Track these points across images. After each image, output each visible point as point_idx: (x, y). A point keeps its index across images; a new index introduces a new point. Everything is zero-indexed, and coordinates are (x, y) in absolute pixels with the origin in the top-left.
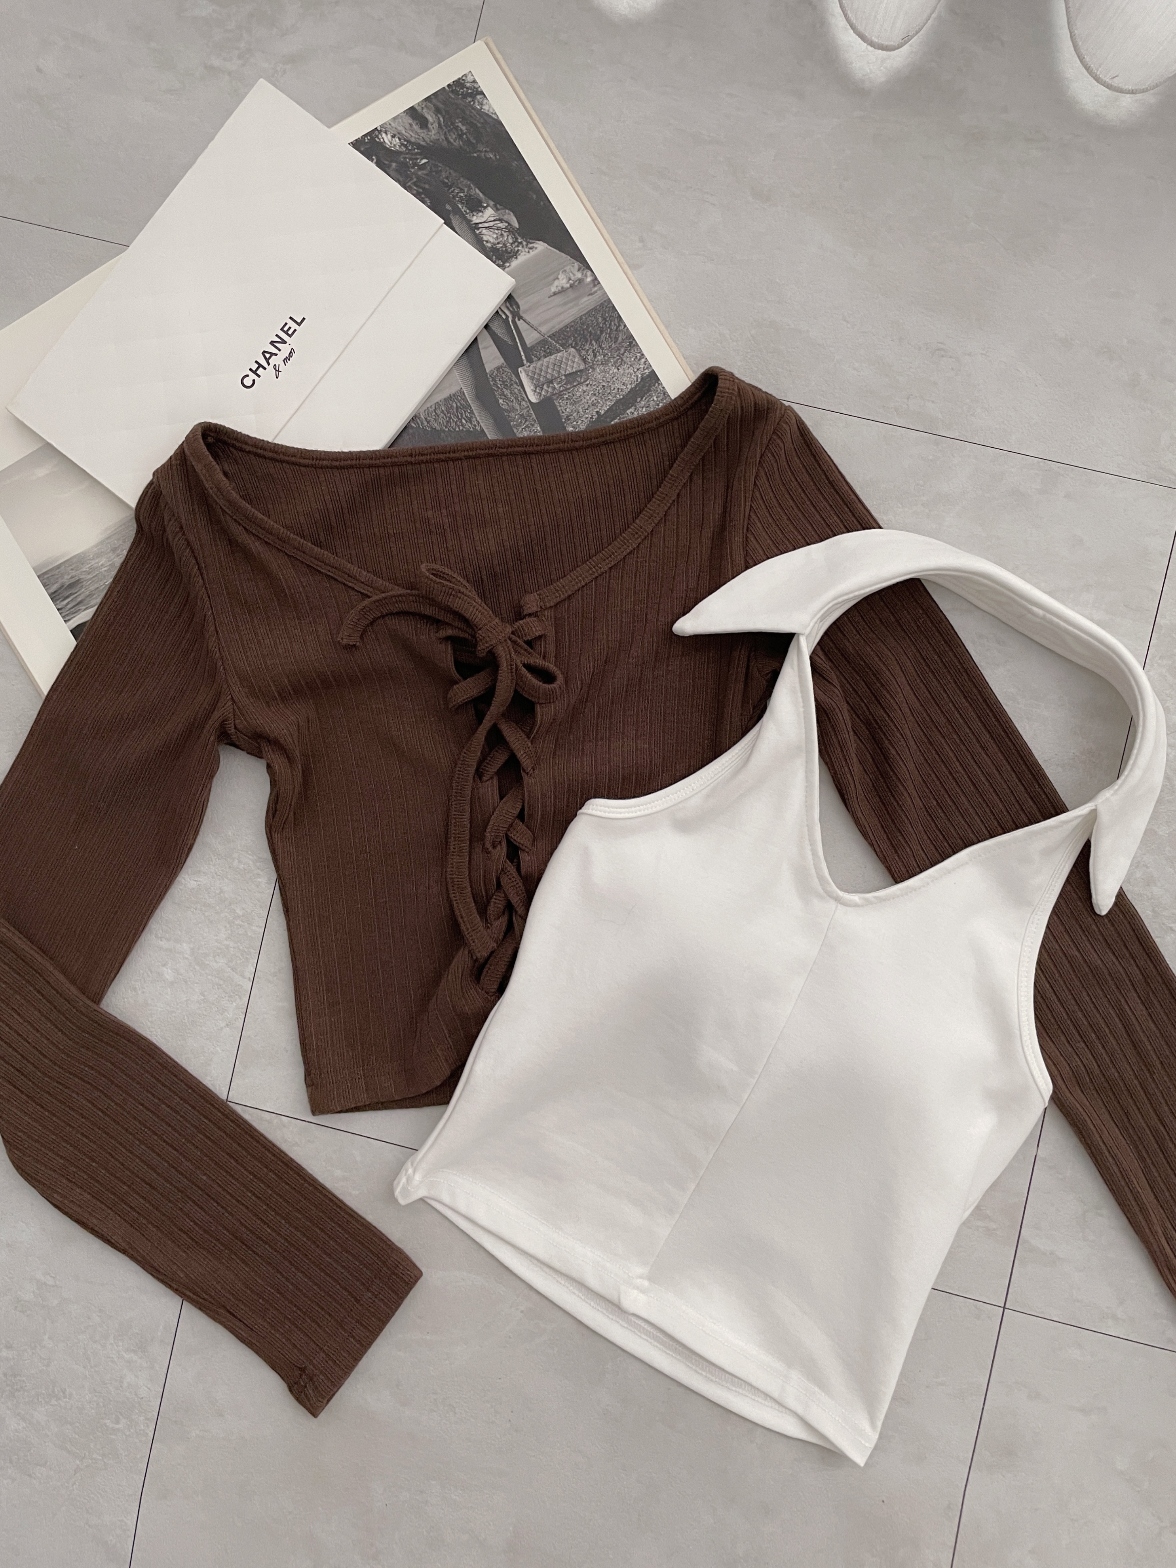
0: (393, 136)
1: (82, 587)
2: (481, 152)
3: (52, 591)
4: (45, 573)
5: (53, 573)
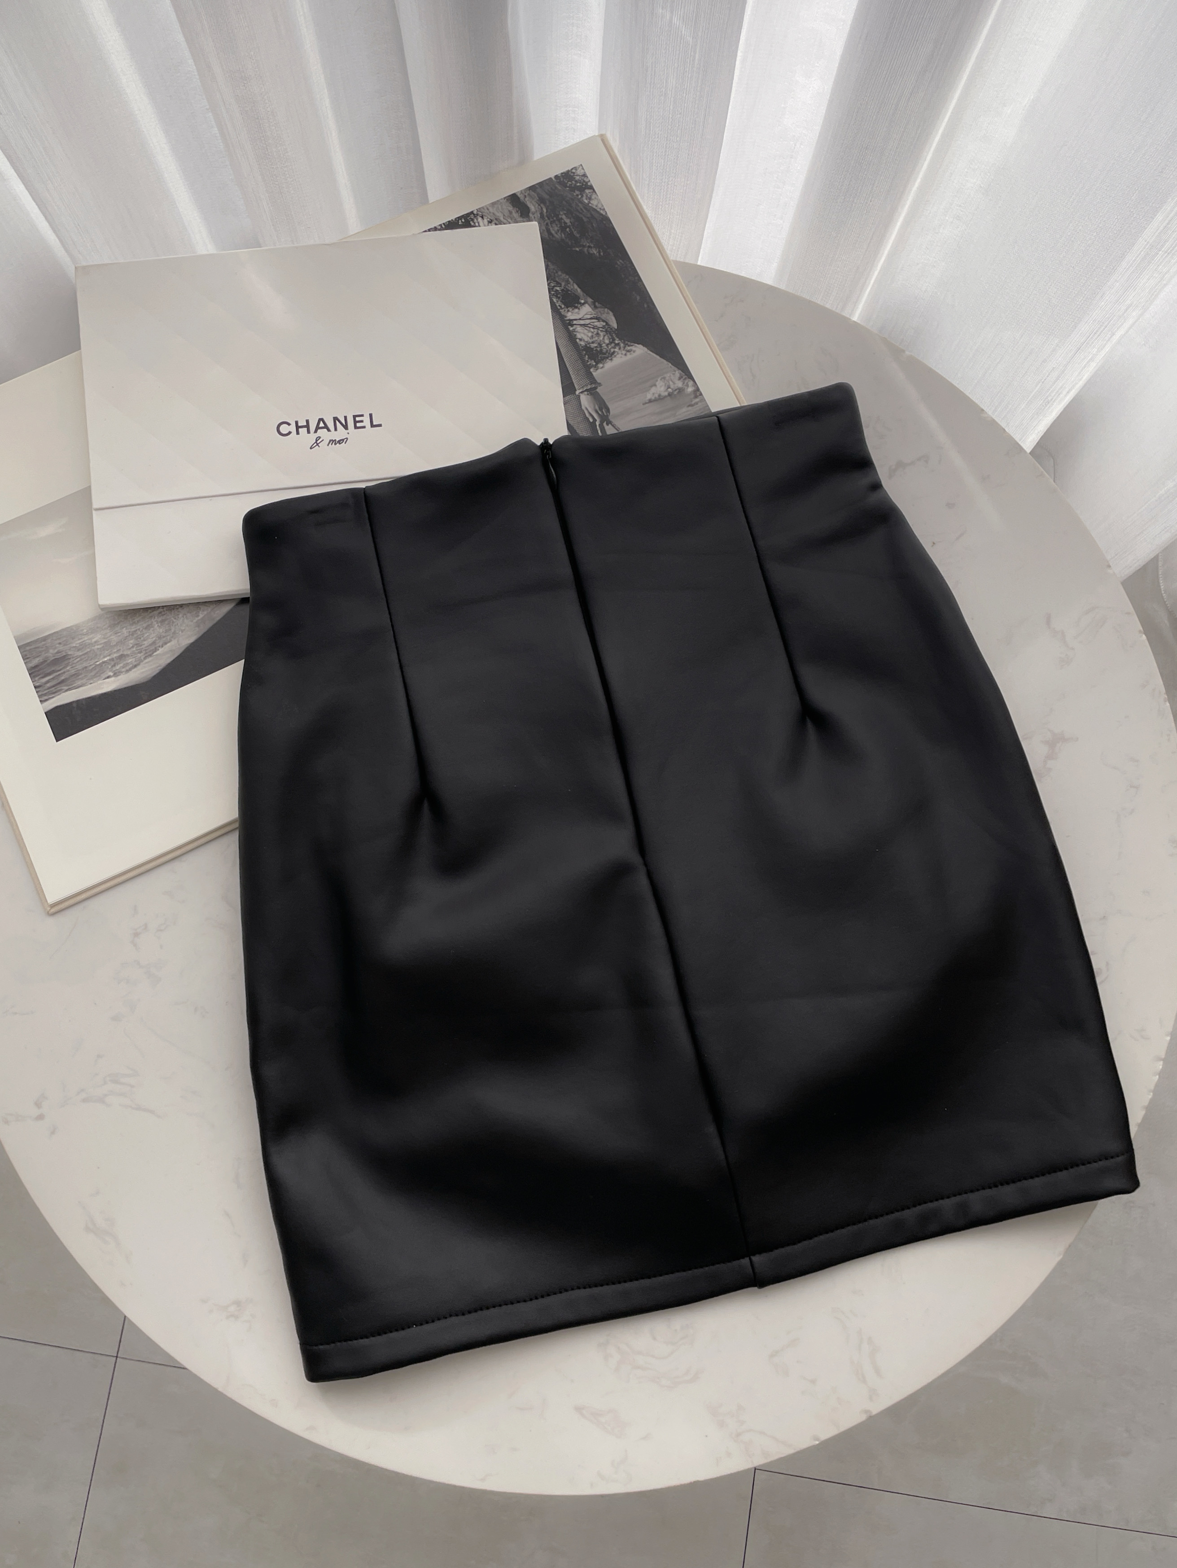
1: (67, 665)
2: (584, 246)
3: (32, 665)
4: (28, 645)
5: (37, 646)
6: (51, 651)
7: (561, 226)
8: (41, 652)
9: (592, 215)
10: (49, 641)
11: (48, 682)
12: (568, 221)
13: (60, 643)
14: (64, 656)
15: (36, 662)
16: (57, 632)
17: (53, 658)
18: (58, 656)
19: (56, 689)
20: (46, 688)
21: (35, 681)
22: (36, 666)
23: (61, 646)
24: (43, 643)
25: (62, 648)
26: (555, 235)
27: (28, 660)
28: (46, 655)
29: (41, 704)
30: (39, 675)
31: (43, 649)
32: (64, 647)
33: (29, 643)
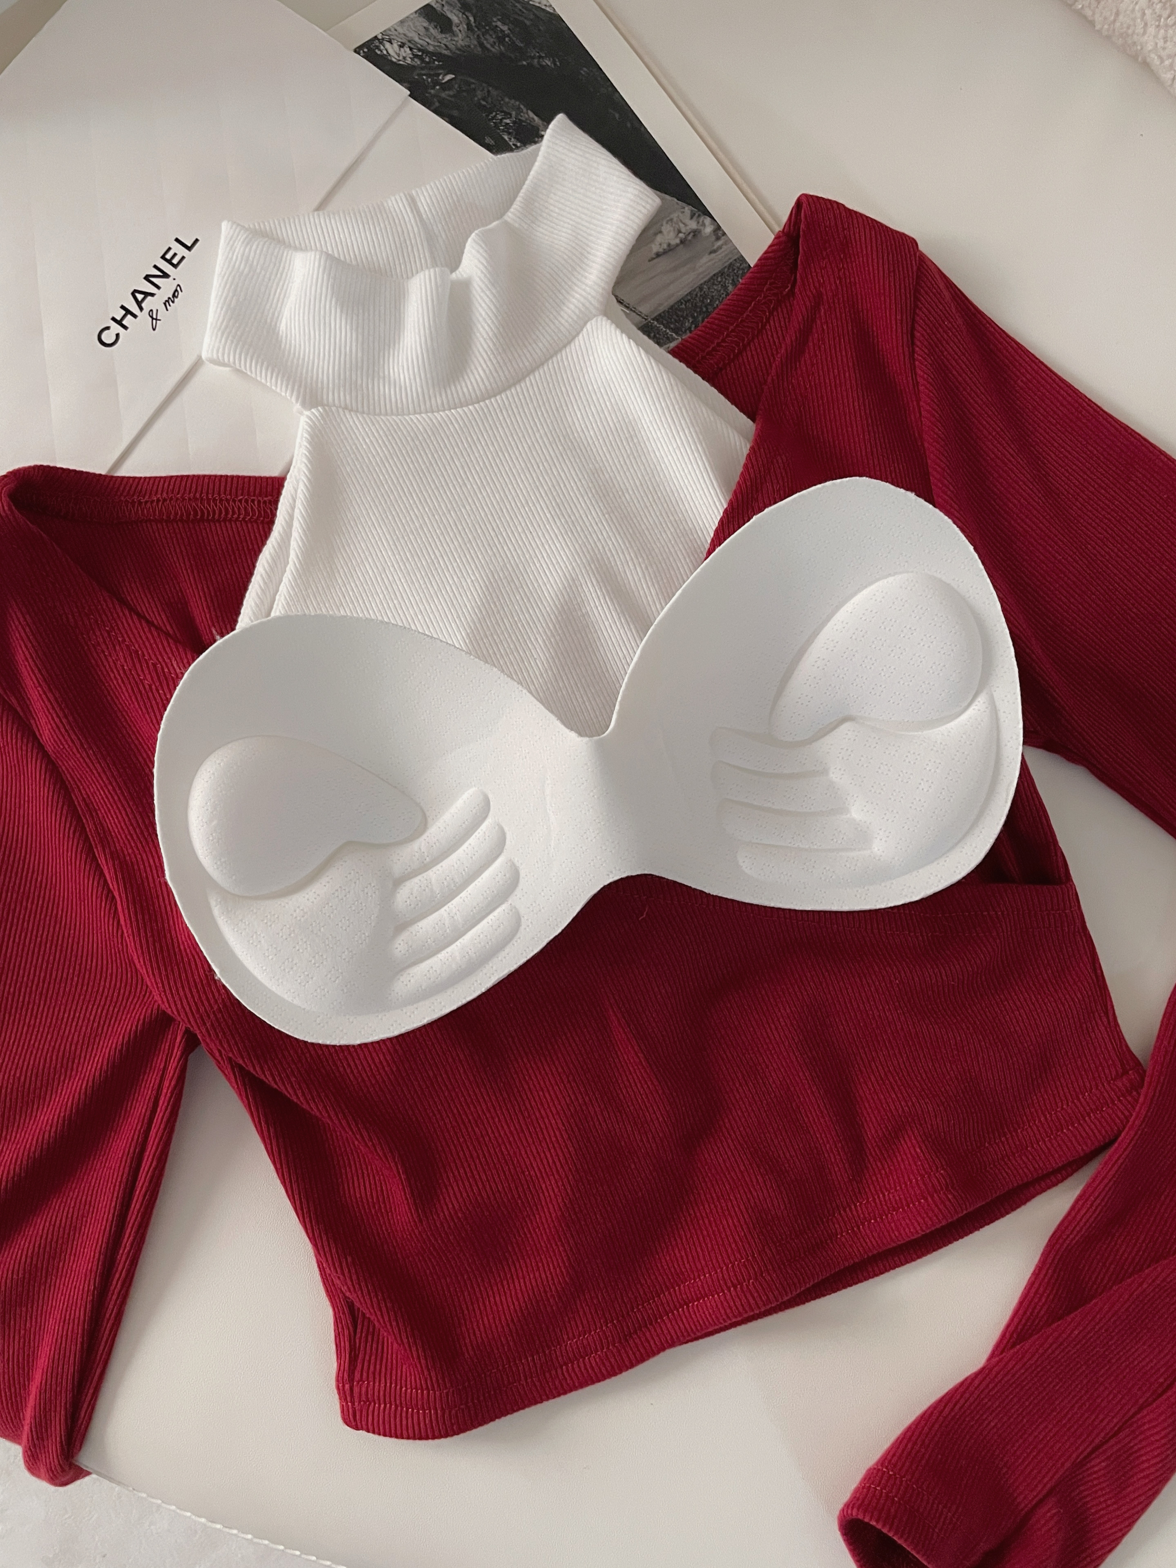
0: (402, 46)
2: (533, 58)
7: (498, 38)
9: (534, 14)
12: (505, 28)
26: (493, 50)
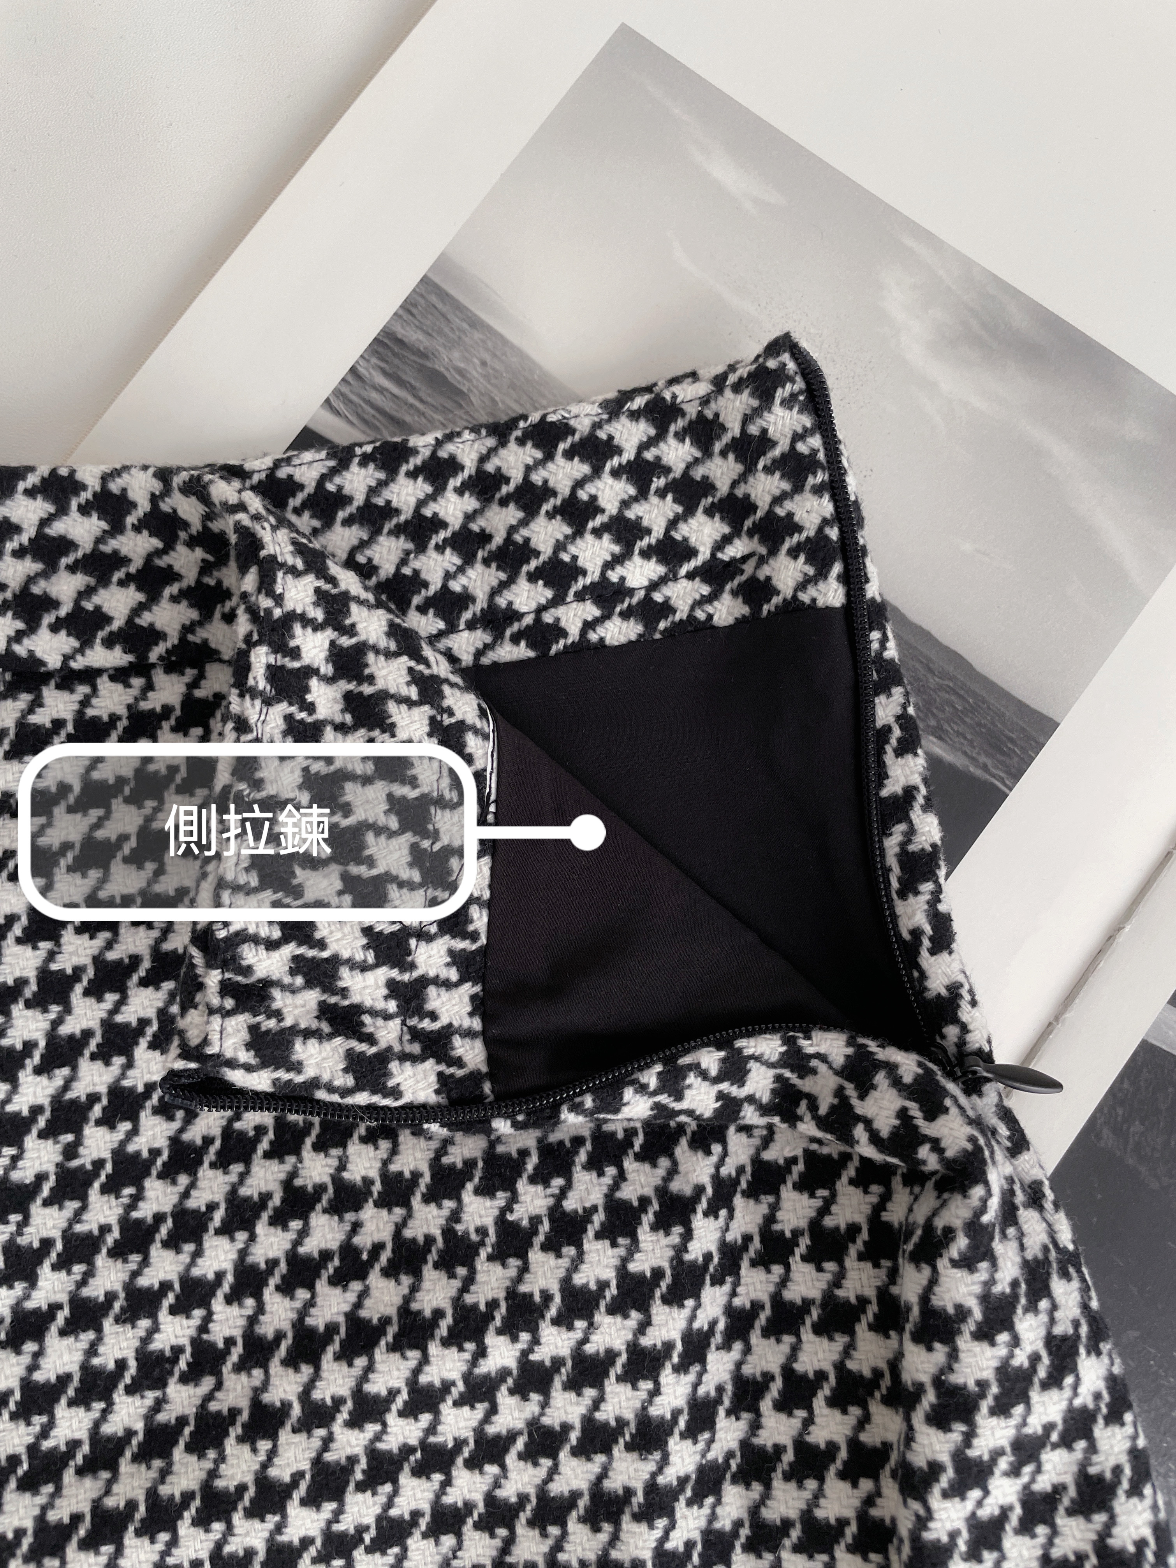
3: (400, 331)
4: (443, 295)
5: (450, 316)
6: (456, 355)
8: (440, 332)
10: (477, 335)
11: (381, 390)
13: (484, 364)
14: (460, 392)
15: (413, 336)
16: (505, 341)
17: (442, 369)
18: (453, 377)
19: (374, 416)
20: (364, 394)
21: (368, 361)
22: (401, 342)
23: (480, 370)
24: (465, 326)
25: (476, 375)
27: (406, 316)
28: (441, 349)
29: (322, 406)
30: (387, 362)
31: (451, 335)
32: (481, 380)
33: (447, 294)
